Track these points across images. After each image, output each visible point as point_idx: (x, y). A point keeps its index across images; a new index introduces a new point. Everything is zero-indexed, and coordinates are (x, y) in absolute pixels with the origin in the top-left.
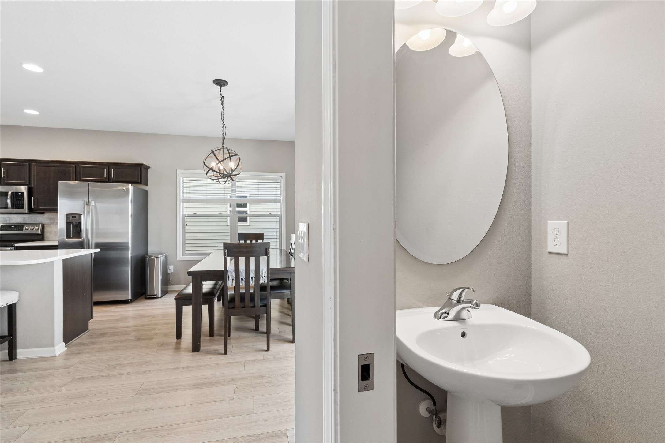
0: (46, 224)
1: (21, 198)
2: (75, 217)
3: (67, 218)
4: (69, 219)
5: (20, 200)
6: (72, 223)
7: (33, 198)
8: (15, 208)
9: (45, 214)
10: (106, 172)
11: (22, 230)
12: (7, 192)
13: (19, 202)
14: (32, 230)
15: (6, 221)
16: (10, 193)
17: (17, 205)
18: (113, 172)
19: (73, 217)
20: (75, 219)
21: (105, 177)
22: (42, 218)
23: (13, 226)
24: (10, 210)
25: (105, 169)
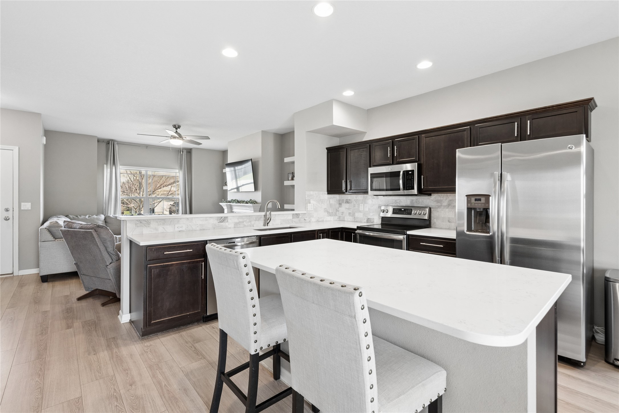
0: (433, 208)
1: (411, 177)
2: (480, 200)
3: (468, 202)
4: (471, 203)
5: (411, 179)
6: (475, 209)
7: (422, 176)
8: (406, 189)
9: (432, 196)
10: (518, 127)
11: (410, 214)
12: (400, 172)
13: (410, 182)
14: (420, 214)
15: (397, 204)
16: (401, 173)
17: (407, 186)
18: (530, 125)
19: (476, 200)
20: (479, 203)
21: (516, 135)
22: (429, 200)
23: (403, 210)
24: (401, 192)
25: (516, 123)
